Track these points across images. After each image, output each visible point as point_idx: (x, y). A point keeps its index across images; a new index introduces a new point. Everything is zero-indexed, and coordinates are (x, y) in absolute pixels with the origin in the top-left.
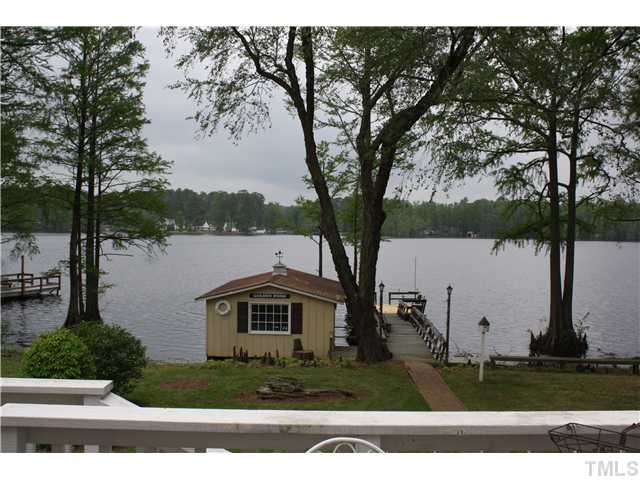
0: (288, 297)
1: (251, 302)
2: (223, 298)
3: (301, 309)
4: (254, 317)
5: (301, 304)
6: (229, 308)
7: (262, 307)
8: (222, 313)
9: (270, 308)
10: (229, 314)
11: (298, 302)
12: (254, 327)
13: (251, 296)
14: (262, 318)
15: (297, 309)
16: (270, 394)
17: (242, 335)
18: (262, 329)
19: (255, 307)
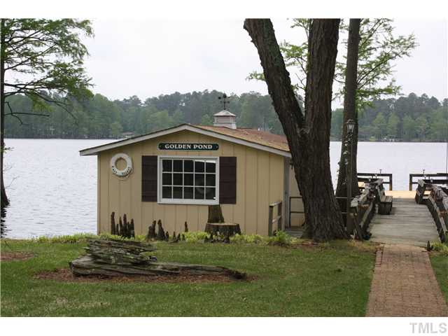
0: (215, 147)
1: (162, 156)
2: (120, 150)
3: (235, 167)
4: (166, 179)
5: (234, 159)
6: (129, 165)
7: (178, 163)
8: (119, 172)
9: (189, 164)
10: (130, 173)
11: (231, 155)
12: (166, 194)
13: (162, 147)
14: (178, 179)
15: (229, 166)
16: (89, 268)
17: (149, 204)
18: (178, 196)
19: (167, 164)
